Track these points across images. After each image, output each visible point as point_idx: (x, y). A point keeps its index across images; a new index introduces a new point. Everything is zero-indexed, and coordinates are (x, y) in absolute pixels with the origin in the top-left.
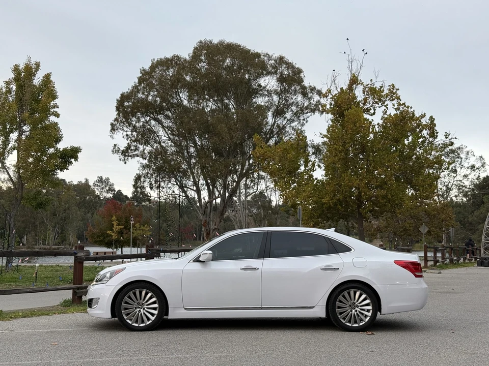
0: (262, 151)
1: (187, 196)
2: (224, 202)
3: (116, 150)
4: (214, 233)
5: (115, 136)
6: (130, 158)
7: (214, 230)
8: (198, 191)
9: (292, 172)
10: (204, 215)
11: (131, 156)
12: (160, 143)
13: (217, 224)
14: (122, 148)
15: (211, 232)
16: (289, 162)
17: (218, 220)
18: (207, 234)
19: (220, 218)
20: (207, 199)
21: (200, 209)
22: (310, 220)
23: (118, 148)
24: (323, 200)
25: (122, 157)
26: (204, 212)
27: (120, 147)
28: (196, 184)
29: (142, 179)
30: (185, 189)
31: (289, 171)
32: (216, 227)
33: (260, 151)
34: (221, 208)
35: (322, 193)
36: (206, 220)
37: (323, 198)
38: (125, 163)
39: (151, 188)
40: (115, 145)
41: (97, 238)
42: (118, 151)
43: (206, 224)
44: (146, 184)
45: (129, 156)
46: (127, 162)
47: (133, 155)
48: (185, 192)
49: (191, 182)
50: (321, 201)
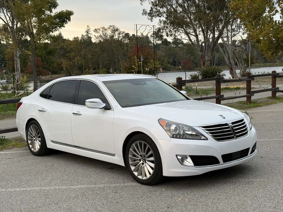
0: (235, 4)
1: (190, 40)
2: (214, 42)
3: (144, 13)
4: (208, 62)
5: (143, 3)
6: (154, 17)
7: (207, 61)
8: (197, 36)
9: (257, 17)
10: (201, 51)
11: (154, 16)
12: (171, 6)
13: (209, 57)
14: (148, 11)
15: (206, 62)
16: (255, 10)
17: (210, 54)
18: (203, 64)
19: (211, 52)
20: (203, 40)
21: (198, 47)
22: (268, 51)
23: (146, 11)
24: (278, 35)
25: (150, 18)
26: (201, 49)
27: (147, 11)
28: (195, 31)
29: (161, 31)
30: (189, 35)
31: (255, 17)
32: (209, 59)
33: (234, 4)
34: (212, 46)
35: (278, 30)
36: (202, 55)
37: (279, 34)
38: (152, 21)
39: (167, 36)
40: (144, 10)
41: (129, 70)
42: (146, 13)
43: (203, 57)
44: (164, 34)
45: (153, 16)
46: (152, 20)
47: (156, 15)
48: (189, 37)
49: (192, 31)
50: (277, 36)
